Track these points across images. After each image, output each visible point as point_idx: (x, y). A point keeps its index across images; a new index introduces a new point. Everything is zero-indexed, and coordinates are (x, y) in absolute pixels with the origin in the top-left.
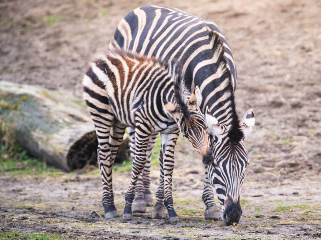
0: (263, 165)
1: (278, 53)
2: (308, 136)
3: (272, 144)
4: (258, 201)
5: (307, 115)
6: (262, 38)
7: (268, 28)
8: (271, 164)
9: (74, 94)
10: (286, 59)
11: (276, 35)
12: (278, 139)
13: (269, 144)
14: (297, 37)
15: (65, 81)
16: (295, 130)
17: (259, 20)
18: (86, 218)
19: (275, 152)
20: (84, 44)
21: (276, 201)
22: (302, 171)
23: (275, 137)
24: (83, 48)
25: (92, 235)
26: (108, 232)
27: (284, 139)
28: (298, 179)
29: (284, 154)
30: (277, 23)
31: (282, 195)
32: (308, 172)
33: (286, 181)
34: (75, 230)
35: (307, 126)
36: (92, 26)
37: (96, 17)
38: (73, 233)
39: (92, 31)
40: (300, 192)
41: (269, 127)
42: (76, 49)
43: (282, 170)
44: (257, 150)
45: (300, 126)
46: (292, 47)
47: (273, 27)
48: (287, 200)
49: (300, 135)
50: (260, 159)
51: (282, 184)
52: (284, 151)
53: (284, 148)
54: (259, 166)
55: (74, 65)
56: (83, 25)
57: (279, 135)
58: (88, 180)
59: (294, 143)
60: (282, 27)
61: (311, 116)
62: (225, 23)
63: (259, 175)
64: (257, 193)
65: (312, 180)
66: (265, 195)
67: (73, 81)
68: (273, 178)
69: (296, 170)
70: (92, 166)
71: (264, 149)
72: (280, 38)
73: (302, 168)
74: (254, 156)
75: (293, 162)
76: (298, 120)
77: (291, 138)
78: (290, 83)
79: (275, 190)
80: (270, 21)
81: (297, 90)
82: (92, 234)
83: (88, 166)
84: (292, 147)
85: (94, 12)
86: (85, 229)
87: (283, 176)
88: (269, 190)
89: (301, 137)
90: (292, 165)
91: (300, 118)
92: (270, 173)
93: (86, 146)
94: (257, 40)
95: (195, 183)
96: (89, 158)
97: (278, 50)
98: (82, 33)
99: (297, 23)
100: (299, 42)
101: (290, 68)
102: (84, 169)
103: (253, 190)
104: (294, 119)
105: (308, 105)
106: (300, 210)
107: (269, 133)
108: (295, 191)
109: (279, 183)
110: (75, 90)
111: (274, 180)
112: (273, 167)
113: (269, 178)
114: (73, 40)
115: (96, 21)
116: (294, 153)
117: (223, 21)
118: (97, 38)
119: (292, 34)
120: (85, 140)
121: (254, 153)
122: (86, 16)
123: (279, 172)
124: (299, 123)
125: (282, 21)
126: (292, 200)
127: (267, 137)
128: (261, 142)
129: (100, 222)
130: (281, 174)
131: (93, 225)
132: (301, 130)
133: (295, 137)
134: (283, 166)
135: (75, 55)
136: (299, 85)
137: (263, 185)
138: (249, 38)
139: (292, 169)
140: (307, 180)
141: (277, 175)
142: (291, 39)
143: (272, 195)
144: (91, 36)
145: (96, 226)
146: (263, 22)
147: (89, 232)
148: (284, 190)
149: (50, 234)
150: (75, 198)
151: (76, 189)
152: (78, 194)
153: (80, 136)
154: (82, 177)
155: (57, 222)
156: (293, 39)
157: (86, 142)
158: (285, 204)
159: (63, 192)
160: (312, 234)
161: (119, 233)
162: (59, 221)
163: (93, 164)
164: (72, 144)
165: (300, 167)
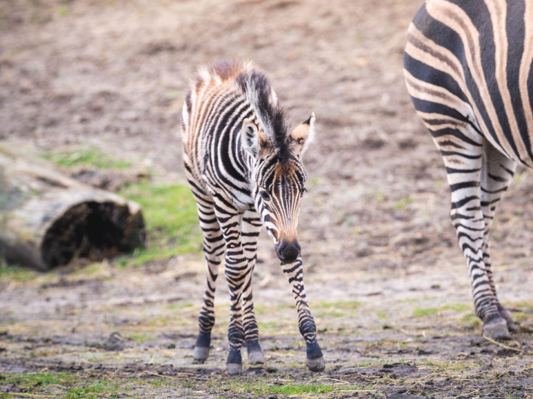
0: (370, 244)
1: (362, 62)
2: (435, 193)
3: (378, 208)
4: (376, 301)
5: (428, 158)
6: (330, 40)
7: (338, 22)
8: (383, 241)
9: (37, 145)
10: (375, 70)
11: (352, 33)
12: (386, 199)
13: (372, 208)
14: (389, 36)
15: (17, 124)
16: (411, 184)
17: (323, 10)
18: (105, 345)
19: (384, 222)
20: (37, 65)
21: (408, 300)
22: (437, 249)
23: (380, 198)
24: (36, 72)
25: (126, 372)
26: (151, 364)
27: (397, 199)
28: (433, 263)
29: (400, 225)
30: (352, 14)
31: (413, 290)
32: (447, 252)
33: (413, 268)
34: (96, 365)
35: (429, 177)
36: (45, 35)
37: (49, 20)
38: (93, 369)
39: (47, 43)
40: (444, 284)
41: (368, 180)
42: (24, 73)
43: (403, 249)
44: (354, 219)
45: (418, 178)
46: (383, 50)
47: (346, 20)
48: (426, 298)
49: (421, 191)
50: (361, 233)
51: (408, 274)
52: (400, 219)
53: (398, 214)
54: (362, 246)
55: (26, 98)
56: (31, 34)
57: (388, 193)
58: (81, 283)
59: (415, 206)
60: (361, 20)
61: (434, 160)
62: (266, 19)
63: (365, 260)
64: (370, 289)
65: (455, 264)
66: (387, 292)
67: (31, 125)
68: (390, 264)
69: (427, 249)
70: (84, 260)
71: (365, 218)
72: (361, 38)
73: (435, 245)
74: (351, 229)
75: (418, 236)
76: (414, 167)
77: (407, 196)
78: (391, 108)
79: (400, 283)
80: (340, 11)
81: (404, 119)
82: (127, 370)
83: (76, 260)
84: (413, 212)
85: (44, 13)
86: (109, 362)
87: (407, 260)
88: (389, 283)
89: (424, 196)
90: (418, 241)
91: (417, 163)
92: (384, 257)
93: (72, 227)
94: (323, 43)
95: (262, 279)
96: (78, 246)
97: (360, 56)
98: (31, 47)
99: (384, 12)
100: (394, 43)
101: (386, 85)
103: (362, 285)
104: (406, 166)
105: (425, 143)
106: (454, 314)
107: (370, 191)
108: (435, 283)
109: (402, 272)
110: (35, 138)
111: (393, 267)
112: (386, 245)
113: (383, 264)
114: (19, 57)
115: (50, 26)
116: (418, 220)
117: (262, 15)
118: (56, 53)
119: (381, 30)
120: (69, 217)
121: (351, 225)
122: (33, 19)
123: (398, 254)
124: (417, 172)
125: (359, 10)
126: (435, 298)
127: (368, 199)
128: (359, 206)
129: (131, 350)
130: (404, 256)
131: (121, 354)
132: (422, 184)
133: (414, 196)
134: (404, 243)
135: (25, 83)
136: (405, 112)
137: (376, 275)
138: (309, 40)
139: (419, 247)
140: (448, 264)
141: (395, 258)
142: (378, 38)
143: (397, 291)
144: (47, 51)
145: (127, 355)
146: (327, 14)
147: (120, 367)
148: (415, 281)
149: (56, 373)
150: (68, 312)
151: (64, 298)
152: (70, 307)
153: (60, 211)
154: (70, 278)
155: (57, 353)
156: (382, 38)
157: (71, 222)
158: (425, 305)
159: (44, 304)
160: (496, 351)
161: (172, 366)
162: (60, 351)
163: (84, 255)
164: (48, 225)
165: (430, 244)
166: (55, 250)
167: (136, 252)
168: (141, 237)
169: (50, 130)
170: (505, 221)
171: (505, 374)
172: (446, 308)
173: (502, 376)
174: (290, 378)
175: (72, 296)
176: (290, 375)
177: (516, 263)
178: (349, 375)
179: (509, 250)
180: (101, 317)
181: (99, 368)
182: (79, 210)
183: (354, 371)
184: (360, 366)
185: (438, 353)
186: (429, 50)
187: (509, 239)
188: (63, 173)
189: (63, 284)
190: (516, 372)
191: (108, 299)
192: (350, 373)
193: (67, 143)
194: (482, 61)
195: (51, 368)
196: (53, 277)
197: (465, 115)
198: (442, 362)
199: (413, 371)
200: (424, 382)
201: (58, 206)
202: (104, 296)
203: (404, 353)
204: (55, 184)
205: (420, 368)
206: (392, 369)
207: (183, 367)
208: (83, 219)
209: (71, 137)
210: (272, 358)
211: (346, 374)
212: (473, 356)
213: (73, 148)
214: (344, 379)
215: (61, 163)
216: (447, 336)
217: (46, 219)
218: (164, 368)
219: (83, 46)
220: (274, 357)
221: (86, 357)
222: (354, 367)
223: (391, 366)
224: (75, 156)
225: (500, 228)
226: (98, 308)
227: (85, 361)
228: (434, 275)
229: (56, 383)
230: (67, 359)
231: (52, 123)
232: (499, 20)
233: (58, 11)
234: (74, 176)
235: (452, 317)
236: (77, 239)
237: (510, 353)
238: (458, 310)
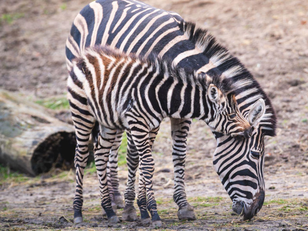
1: (247, 42)
2: (283, 128)
5: (281, 105)
6: (229, 28)
7: (235, 16)
9: (36, 95)
10: (255, 48)
11: (243, 23)
14: (266, 25)
15: (26, 81)
17: (226, 9)
18: (55, 224)
20: (44, 42)
22: (278, 164)
24: (43, 46)
30: (244, 11)
35: (280, 117)
36: (51, 23)
37: (55, 12)
39: (52, 27)
42: (36, 47)
46: (261, 35)
47: (240, 15)
55: (35, 64)
56: (43, 22)
58: (55, 183)
60: (250, 15)
61: (284, 106)
62: (190, 13)
67: (34, 81)
70: (58, 169)
72: (249, 26)
73: (278, 161)
75: (268, 155)
78: (261, 73)
80: (236, 8)
81: (269, 80)
83: (53, 169)
84: (266, 140)
85: (52, 8)
90: (267, 159)
93: (51, 148)
94: (224, 30)
96: (55, 161)
97: (247, 38)
98: (41, 30)
99: (265, 10)
100: (268, 30)
101: (260, 58)
102: (49, 173)
105: (281, 95)
110: (36, 90)
114: (33, 37)
115: (55, 16)
117: (188, 11)
118: (57, 34)
119: (261, 22)
120: (49, 142)
122: (44, 13)
125: (249, 8)
135: (35, 54)
136: (270, 75)
138: (216, 27)
139: (267, 163)
140: (284, 174)
142: (260, 26)
144: (51, 33)
146: (229, 11)
150: (41, 203)
151: (42, 194)
152: (44, 199)
154: (48, 181)
157: (50, 145)
159: (29, 197)
163: (58, 166)
164: (36, 147)
175: (47, 192)
182: (56, 137)
188: (49, 113)
189: (44, 184)
191: (68, 194)
193: (56, 93)
196: (38, 180)
201: (43, 135)
202: (67, 192)
204: (43, 121)
208: (57, 143)
209: (58, 90)
213: (58, 97)
215: (49, 106)
217: (34, 143)
224: (59, 102)
231: (48, 80)
233: (60, 7)
234: (56, 116)
236: (54, 156)
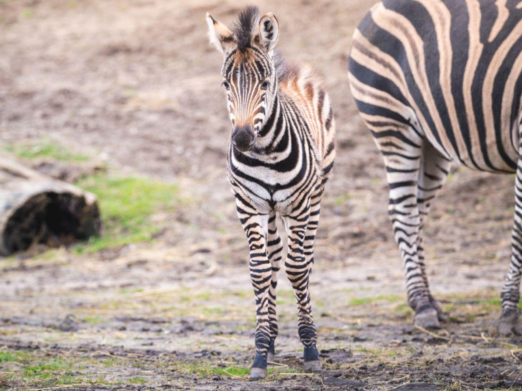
2: (372, 190)
4: (315, 291)
5: (366, 158)
8: (322, 235)
11: (297, 39)
12: (326, 195)
14: (332, 42)
16: (350, 182)
18: (61, 326)
19: (324, 216)
21: (344, 290)
22: (373, 243)
25: (80, 351)
26: (104, 345)
27: (337, 195)
28: (368, 256)
29: (338, 219)
30: (298, 21)
31: (350, 280)
32: (382, 245)
33: (350, 260)
34: (51, 344)
35: (367, 175)
36: (11, 35)
37: (13, 21)
38: (49, 348)
39: (12, 43)
40: (379, 276)
43: (341, 243)
45: (356, 175)
46: (326, 56)
47: (292, 27)
48: (362, 289)
49: (358, 188)
51: (345, 266)
52: (340, 214)
53: (337, 209)
57: (327, 190)
58: (39, 267)
59: (353, 202)
60: (306, 28)
61: (371, 160)
65: (390, 257)
66: (325, 282)
68: (328, 256)
69: (364, 243)
72: (306, 44)
73: (371, 239)
75: (356, 230)
76: (353, 166)
77: (345, 193)
79: (337, 274)
81: (344, 121)
82: (81, 349)
83: (35, 247)
84: (350, 209)
85: (10, 15)
86: (64, 342)
87: (345, 253)
88: (327, 274)
89: (361, 193)
90: (356, 235)
91: (356, 162)
92: (323, 249)
93: (32, 215)
95: (208, 267)
96: (37, 234)
99: (328, 20)
100: (337, 49)
104: (345, 165)
105: (363, 144)
106: (387, 304)
108: (371, 275)
109: (340, 264)
111: (332, 259)
112: (325, 238)
113: (323, 255)
115: (15, 27)
116: (355, 216)
118: (20, 53)
119: (325, 37)
120: (29, 206)
123: (336, 247)
124: (355, 171)
125: (304, 18)
126: (370, 289)
129: (84, 331)
130: (342, 249)
131: (75, 335)
132: (360, 182)
133: (352, 193)
134: (342, 237)
136: (346, 114)
139: (356, 241)
140: (383, 257)
141: (334, 251)
143: (335, 282)
145: (81, 336)
147: (75, 347)
148: (351, 273)
149: (14, 351)
150: (26, 295)
151: (23, 281)
152: (29, 290)
153: (21, 201)
154: (29, 263)
155: (16, 332)
156: (325, 45)
157: (30, 210)
158: (361, 295)
159: (5, 286)
160: (426, 339)
161: (122, 347)
162: (19, 330)
163: (43, 241)
164: (10, 213)
165: (367, 238)
166: (16, 237)
167: (91, 240)
168: (95, 226)
169: (14, 124)
170: (437, 218)
171: (435, 361)
172: (381, 298)
173: (432, 363)
174: (233, 361)
175: (31, 279)
176: (233, 358)
177: (447, 257)
178: (288, 359)
179: (440, 245)
180: (57, 300)
181: (54, 348)
182: (39, 200)
183: (293, 356)
184: (299, 351)
185: (372, 340)
186: (374, 56)
187: (440, 235)
188: (25, 165)
189: (23, 268)
190: (445, 359)
191: (64, 283)
192: (289, 357)
193: (29, 136)
194: (426, 68)
195: (10, 347)
196: (13, 262)
197: (407, 118)
198: (375, 349)
199: (349, 356)
200: (359, 367)
201: (20, 195)
202: (61, 280)
203: (341, 339)
204: (17, 175)
205: (355, 354)
206: (328, 354)
207: (133, 348)
208: (42, 208)
209: (33, 131)
210: (217, 342)
211: (286, 358)
212: (404, 344)
213: (34, 141)
214: (283, 363)
215: (23, 155)
216: (381, 325)
217: (8, 207)
218: (116, 349)
219: (46, 46)
220: (218, 340)
221: (43, 337)
222: (293, 352)
223: (327, 352)
224: (36, 149)
225: (433, 224)
226: (54, 291)
227: (42, 341)
228: (369, 267)
229: (14, 361)
230: (25, 339)
231: (15, 118)
232: (443, 30)
233: (23, 13)
234: (35, 168)
235: (385, 307)
236: (36, 227)
237: (439, 341)
238: (392, 301)
